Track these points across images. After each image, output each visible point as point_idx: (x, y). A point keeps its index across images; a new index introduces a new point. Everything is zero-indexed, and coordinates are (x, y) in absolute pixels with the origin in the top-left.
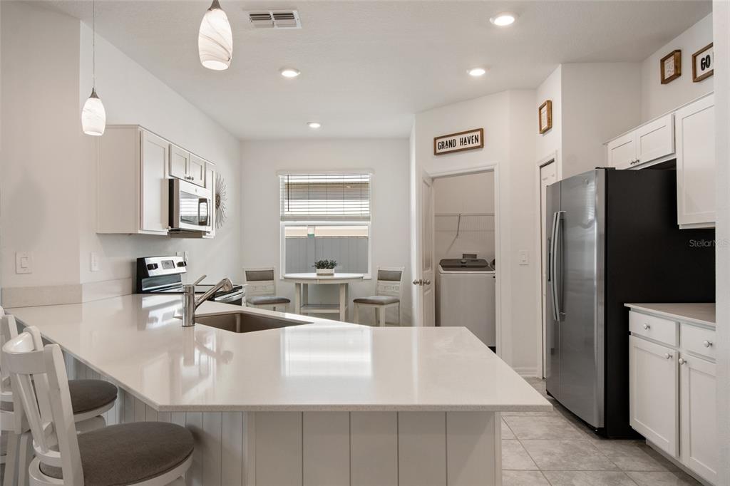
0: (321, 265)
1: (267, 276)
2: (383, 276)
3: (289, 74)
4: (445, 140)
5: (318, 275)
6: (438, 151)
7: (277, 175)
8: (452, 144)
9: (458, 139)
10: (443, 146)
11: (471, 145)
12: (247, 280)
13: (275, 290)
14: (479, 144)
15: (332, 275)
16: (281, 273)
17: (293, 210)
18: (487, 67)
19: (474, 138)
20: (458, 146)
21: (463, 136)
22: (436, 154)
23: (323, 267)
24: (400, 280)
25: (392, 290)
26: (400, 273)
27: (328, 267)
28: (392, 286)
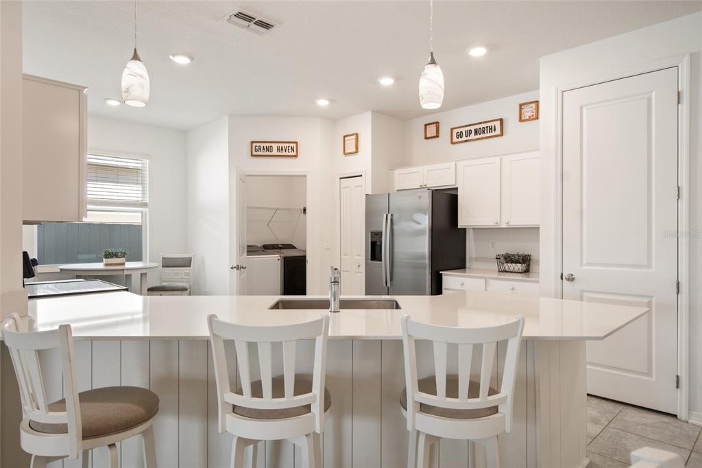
0: (109, 255)
2: (168, 263)
3: (182, 60)
4: (262, 145)
5: (106, 265)
6: (254, 153)
8: (268, 149)
9: (275, 146)
10: (260, 149)
11: (287, 154)
14: (294, 154)
15: (123, 264)
18: (331, 101)
19: (290, 148)
20: (275, 152)
21: (280, 145)
22: (252, 155)
23: (112, 257)
24: (190, 266)
25: (181, 276)
26: (190, 259)
27: (117, 257)
28: (180, 272)
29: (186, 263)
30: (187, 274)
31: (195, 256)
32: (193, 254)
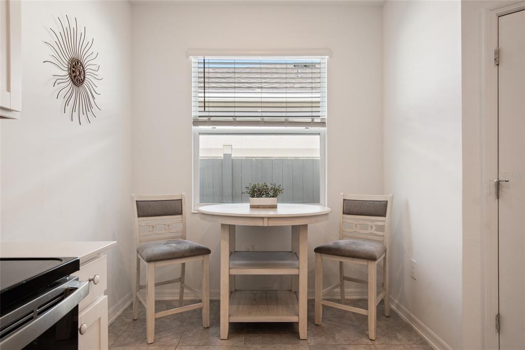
0: (257, 192)
1: (172, 208)
2: (352, 208)
5: (252, 207)
7: (187, 57)
12: (139, 216)
13: (184, 231)
15: (274, 207)
16: (194, 205)
17: (211, 109)
23: (260, 195)
24: (385, 216)
25: (369, 231)
26: (384, 205)
27: (267, 195)
28: (370, 224)
29: (379, 209)
30: (381, 228)
31: (393, 197)
32: (390, 195)
